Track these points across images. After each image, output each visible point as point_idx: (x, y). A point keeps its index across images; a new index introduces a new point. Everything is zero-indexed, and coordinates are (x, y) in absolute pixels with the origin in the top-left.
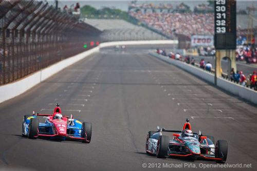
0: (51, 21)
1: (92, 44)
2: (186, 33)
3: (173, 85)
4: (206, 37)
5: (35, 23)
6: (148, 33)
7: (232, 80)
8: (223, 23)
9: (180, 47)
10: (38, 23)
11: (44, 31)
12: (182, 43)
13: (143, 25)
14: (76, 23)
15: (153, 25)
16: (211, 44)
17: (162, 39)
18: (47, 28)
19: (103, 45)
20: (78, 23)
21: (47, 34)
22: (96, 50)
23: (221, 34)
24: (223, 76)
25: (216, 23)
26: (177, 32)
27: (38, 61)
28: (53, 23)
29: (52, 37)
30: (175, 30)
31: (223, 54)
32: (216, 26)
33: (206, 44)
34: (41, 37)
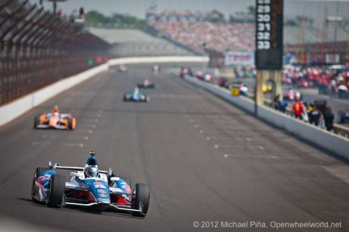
0: (47, 31)
1: (99, 59)
2: (218, 48)
3: (200, 113)
4: (245, 54)
5: (26, 33)
6: (171, 47)
7: (276, 108)
8: (267, 36)
9: (210, 65)
10: (30, 33)
11: (38, 43)
12: (214, 61)
13: (164, 37)
14: (79, 33)
15: (177, 37)
16: (251, 63)
17: (187, 55)
18: (41, 39)
19: (113, 62)
20: (82, 34)
21: (42, 47)
22: (103, 68)
23: (264, 50)
24: (265, 103)
25: (257, 36)
26: (208, 47)
27: (29, 81)
28: (50, 33)
29: (48, 51)
30: (204, 44)
31: (266, 75)
32: (257, 40)
33: (245, 63)
34: (34, 50)
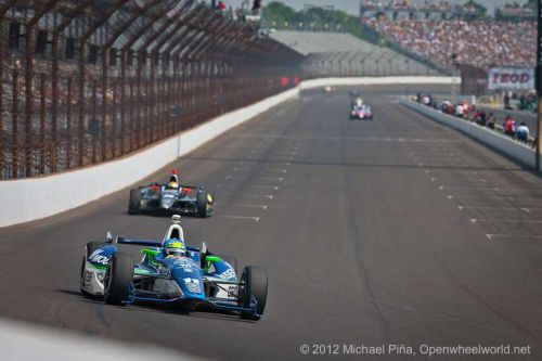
0: (202, 34)
1: (285, 81)
2: (477, 62)
3: (450, 168)
4: (519, 71)
5: (168, 37)
6: (400, 61)
9: (464, 90)
10: (173, 38)
11: (186, 55)
12: (470, 82)
13: (389, 45)
14: (253, 38)
15: (409, 44)
16: (530, 86)
17: (428, 74)
18: (192, 48)
19: (307, 84)
20: (257, 39)
21: (193, 60)
22: (292, 94)
25: (540, 42)
26: (459, 59)
27: (173, 115)
28: (206, 39)
29: (203, 66)
30: (454, 56)
32: (540, 49)
33: (518, 86)
34: (181, 65)
